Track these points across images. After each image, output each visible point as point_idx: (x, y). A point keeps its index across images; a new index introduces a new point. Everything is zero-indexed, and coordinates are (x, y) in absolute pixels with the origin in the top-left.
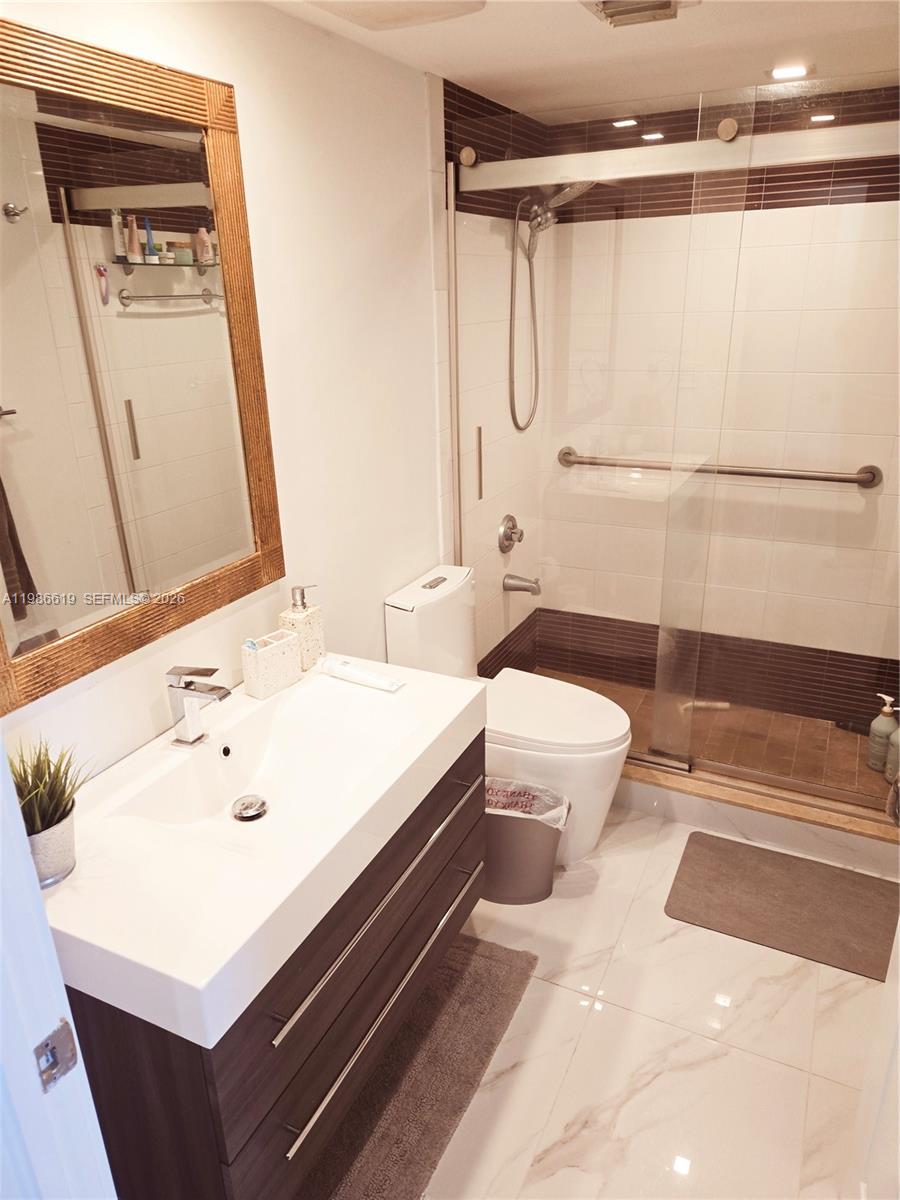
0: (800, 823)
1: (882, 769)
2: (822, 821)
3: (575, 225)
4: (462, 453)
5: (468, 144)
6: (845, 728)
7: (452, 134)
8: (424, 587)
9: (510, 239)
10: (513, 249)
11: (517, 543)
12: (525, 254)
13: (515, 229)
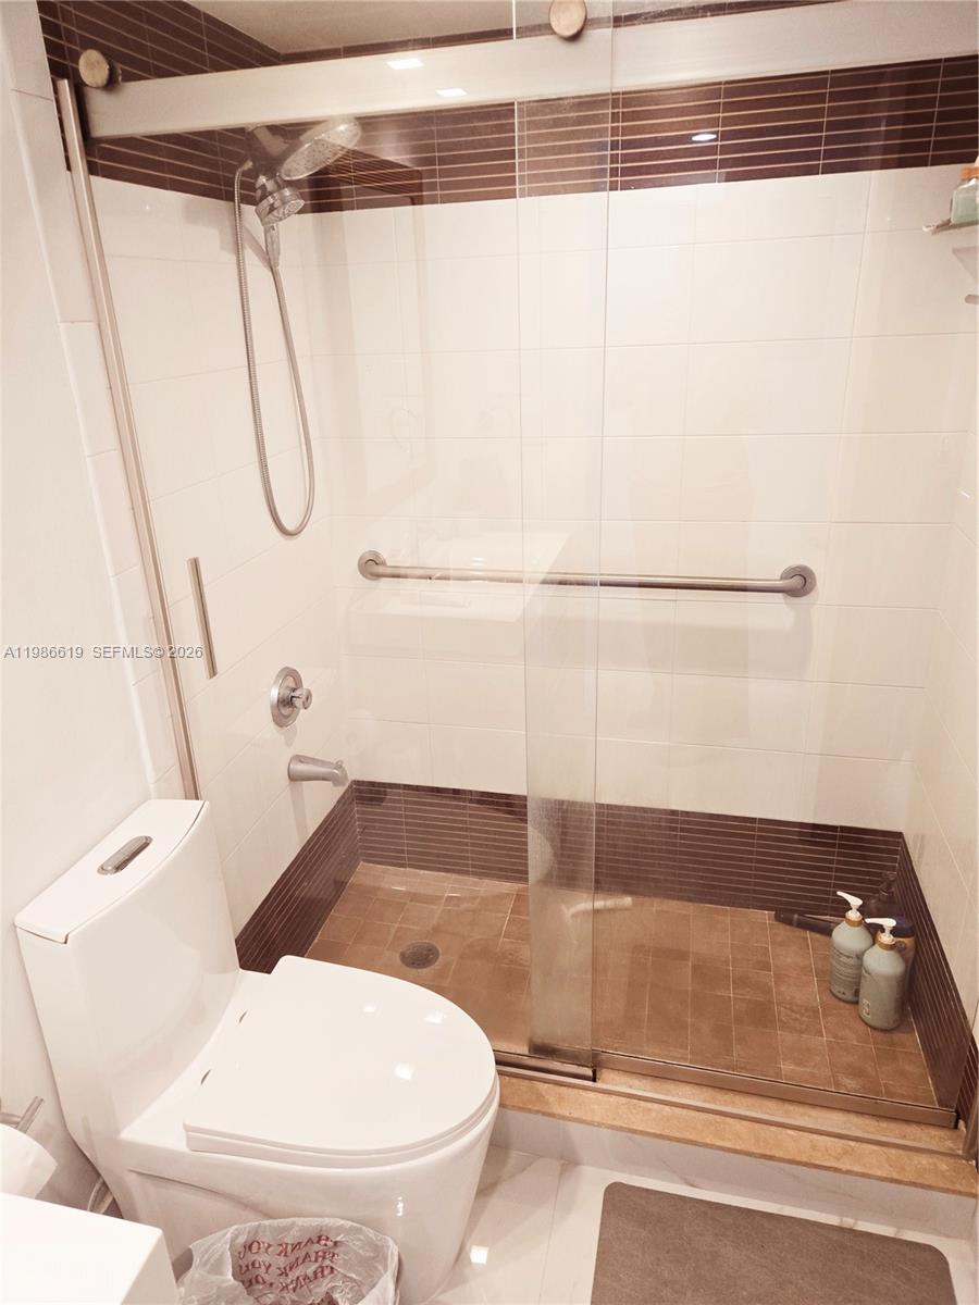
0: (771, 1163)
1: (854, 999)
2: (805, 1160)
3: (347, 216)
4: (169, 600)
5: (88, 44)
6: (789, 922)
7: (58, 26)
8: (102, 870)
9: (228, 231)
10: (238, 250)
11: (302, 711)
12: (264, 258)
13: (237, 216)
